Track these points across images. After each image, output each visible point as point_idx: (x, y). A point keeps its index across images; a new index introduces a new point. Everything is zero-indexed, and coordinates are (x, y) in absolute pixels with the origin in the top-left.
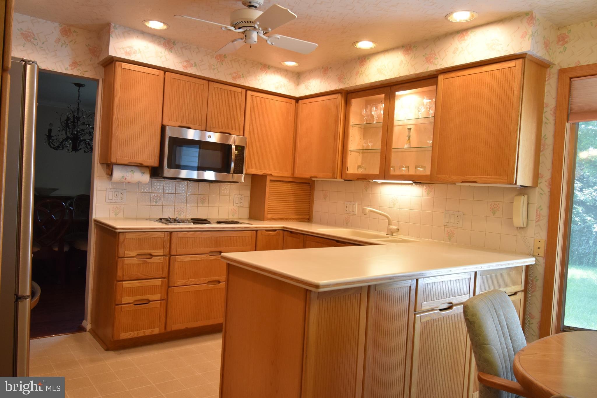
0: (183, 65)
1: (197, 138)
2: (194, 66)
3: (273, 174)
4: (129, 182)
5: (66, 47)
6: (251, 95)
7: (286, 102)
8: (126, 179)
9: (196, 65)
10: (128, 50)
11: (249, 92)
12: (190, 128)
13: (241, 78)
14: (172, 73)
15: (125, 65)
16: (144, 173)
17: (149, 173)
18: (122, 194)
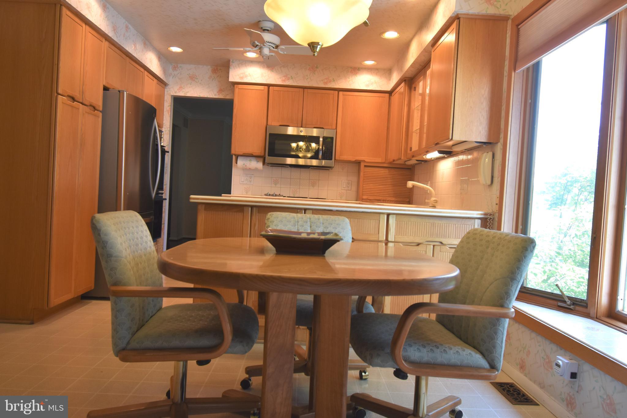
0: (282, 79)
1: (295, 133)
2: (291, 79)
3: (366, 160)
4: (250, 169)
5: (215, 80)
6: (343, 95)
7: (379, 97)
8: (246, 166)
9: (292, 78)
10: (241, 75)
11: (341, 93)
12: (289, 126)
13: (332, 83)
14: (274, 87)
15: (240, 86)
16: (258, 161)
17: (262, 161)
18: (251, 178)
